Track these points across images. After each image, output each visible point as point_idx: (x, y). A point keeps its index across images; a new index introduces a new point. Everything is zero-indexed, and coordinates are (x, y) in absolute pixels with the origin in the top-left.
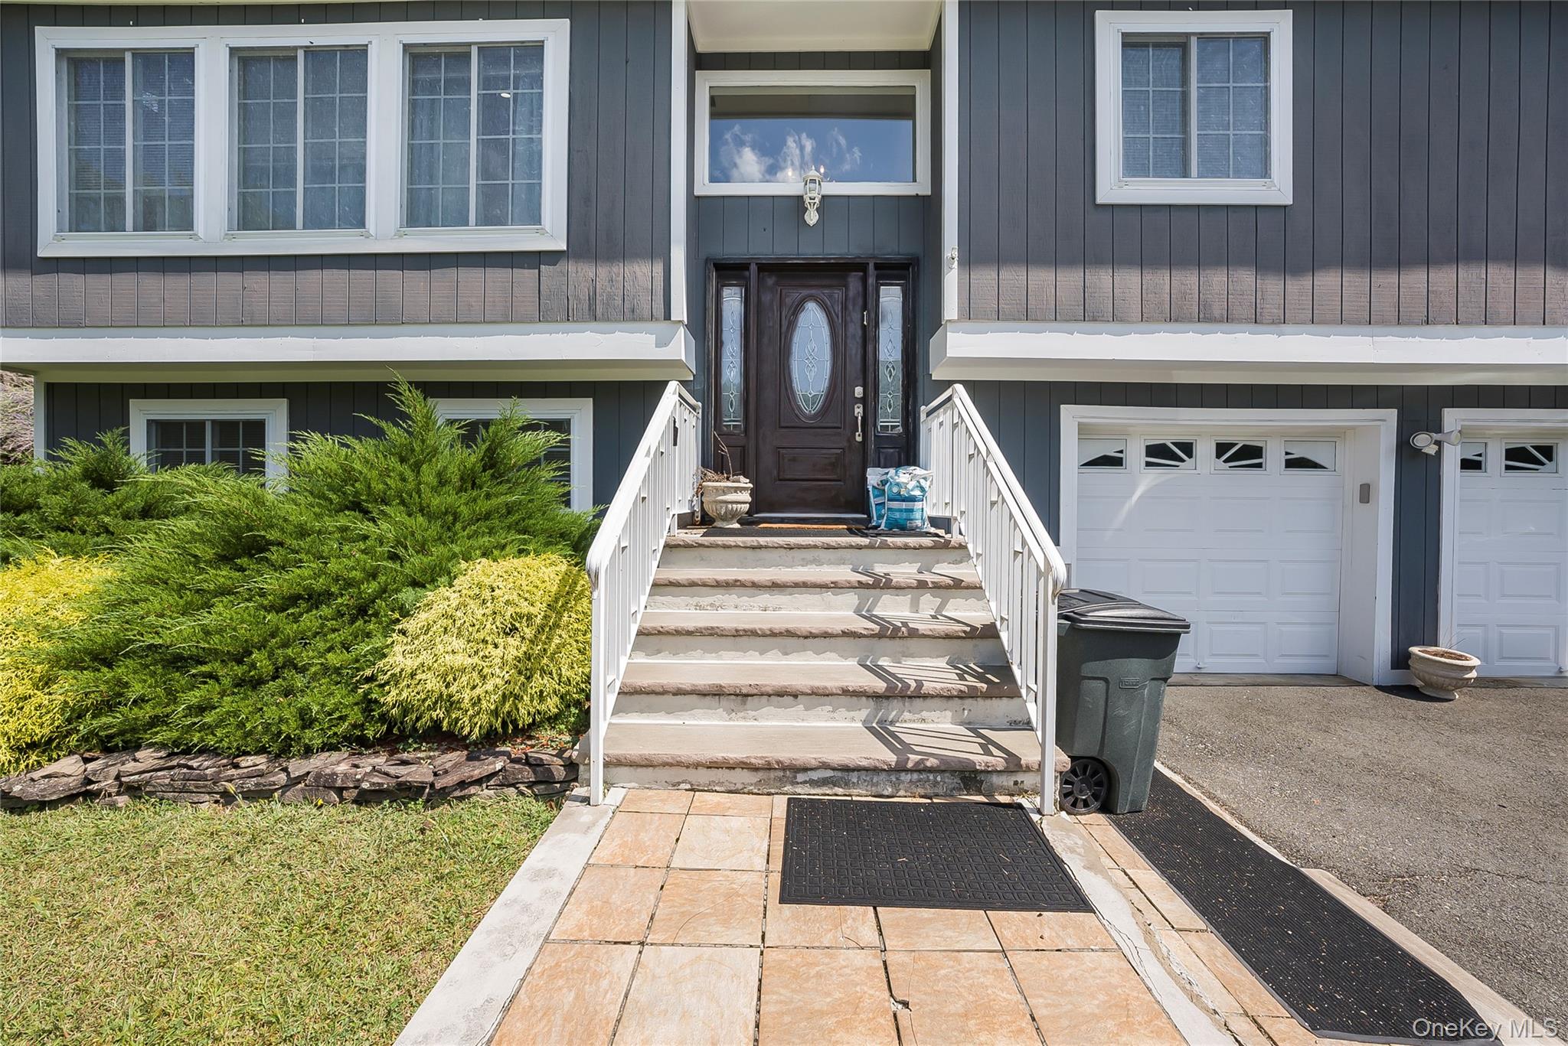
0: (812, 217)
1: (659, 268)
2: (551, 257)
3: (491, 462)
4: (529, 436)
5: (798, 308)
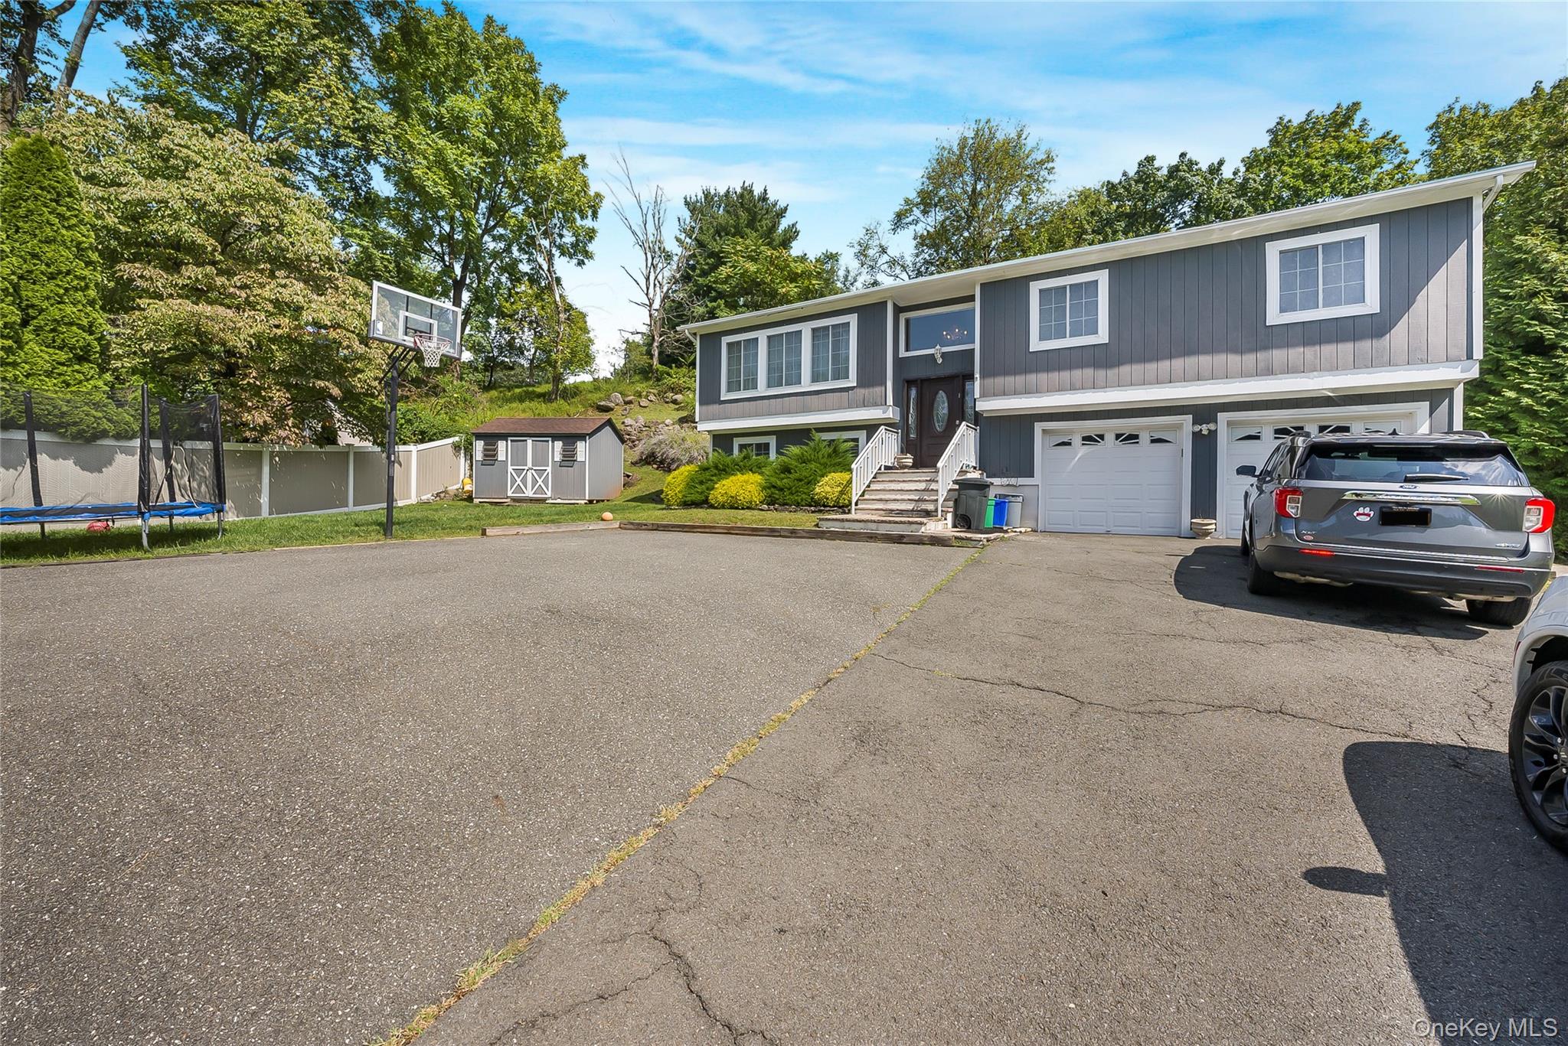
0: (940, 361)
1: (883, 388)
2: (852, 388)
3: (835, 451)
4: (846, 444)
5: (937, 393)
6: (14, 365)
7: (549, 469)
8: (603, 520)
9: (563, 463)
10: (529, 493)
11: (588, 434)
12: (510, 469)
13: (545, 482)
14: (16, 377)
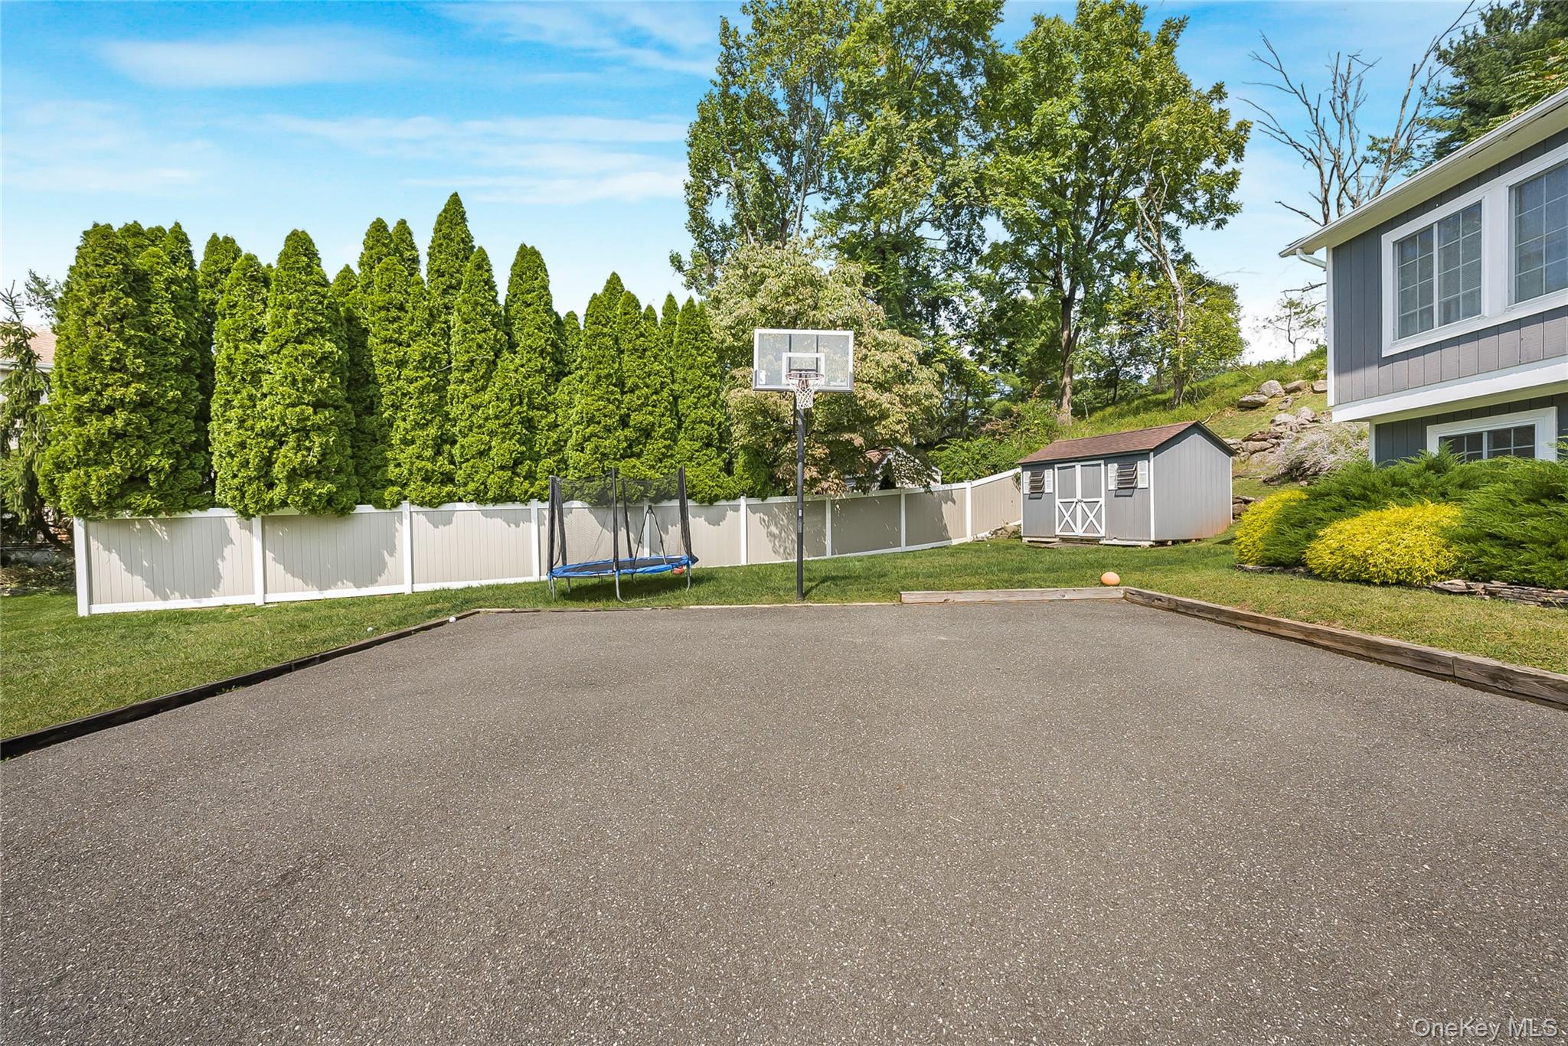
6: (672, 456)
7: (1102, 500)
8: (1103, 584)
9: (1120, 492)
10: (1079, 532)
11: (1151, 450)
12: (1058, 502)
13: (1098, 517)
14: (672, 464)
